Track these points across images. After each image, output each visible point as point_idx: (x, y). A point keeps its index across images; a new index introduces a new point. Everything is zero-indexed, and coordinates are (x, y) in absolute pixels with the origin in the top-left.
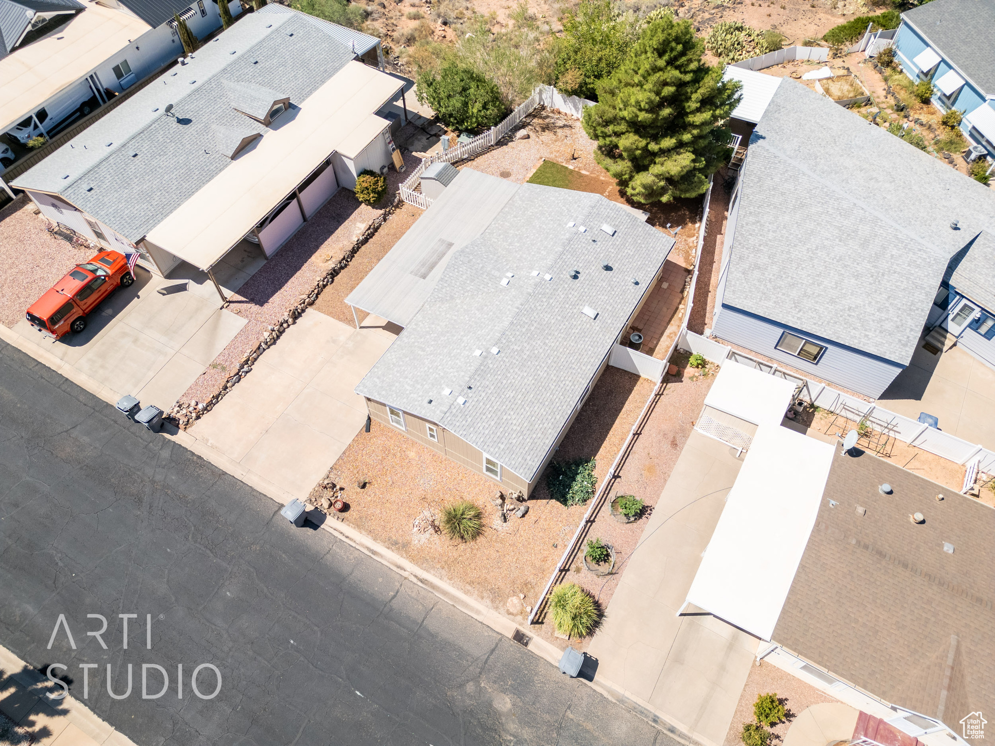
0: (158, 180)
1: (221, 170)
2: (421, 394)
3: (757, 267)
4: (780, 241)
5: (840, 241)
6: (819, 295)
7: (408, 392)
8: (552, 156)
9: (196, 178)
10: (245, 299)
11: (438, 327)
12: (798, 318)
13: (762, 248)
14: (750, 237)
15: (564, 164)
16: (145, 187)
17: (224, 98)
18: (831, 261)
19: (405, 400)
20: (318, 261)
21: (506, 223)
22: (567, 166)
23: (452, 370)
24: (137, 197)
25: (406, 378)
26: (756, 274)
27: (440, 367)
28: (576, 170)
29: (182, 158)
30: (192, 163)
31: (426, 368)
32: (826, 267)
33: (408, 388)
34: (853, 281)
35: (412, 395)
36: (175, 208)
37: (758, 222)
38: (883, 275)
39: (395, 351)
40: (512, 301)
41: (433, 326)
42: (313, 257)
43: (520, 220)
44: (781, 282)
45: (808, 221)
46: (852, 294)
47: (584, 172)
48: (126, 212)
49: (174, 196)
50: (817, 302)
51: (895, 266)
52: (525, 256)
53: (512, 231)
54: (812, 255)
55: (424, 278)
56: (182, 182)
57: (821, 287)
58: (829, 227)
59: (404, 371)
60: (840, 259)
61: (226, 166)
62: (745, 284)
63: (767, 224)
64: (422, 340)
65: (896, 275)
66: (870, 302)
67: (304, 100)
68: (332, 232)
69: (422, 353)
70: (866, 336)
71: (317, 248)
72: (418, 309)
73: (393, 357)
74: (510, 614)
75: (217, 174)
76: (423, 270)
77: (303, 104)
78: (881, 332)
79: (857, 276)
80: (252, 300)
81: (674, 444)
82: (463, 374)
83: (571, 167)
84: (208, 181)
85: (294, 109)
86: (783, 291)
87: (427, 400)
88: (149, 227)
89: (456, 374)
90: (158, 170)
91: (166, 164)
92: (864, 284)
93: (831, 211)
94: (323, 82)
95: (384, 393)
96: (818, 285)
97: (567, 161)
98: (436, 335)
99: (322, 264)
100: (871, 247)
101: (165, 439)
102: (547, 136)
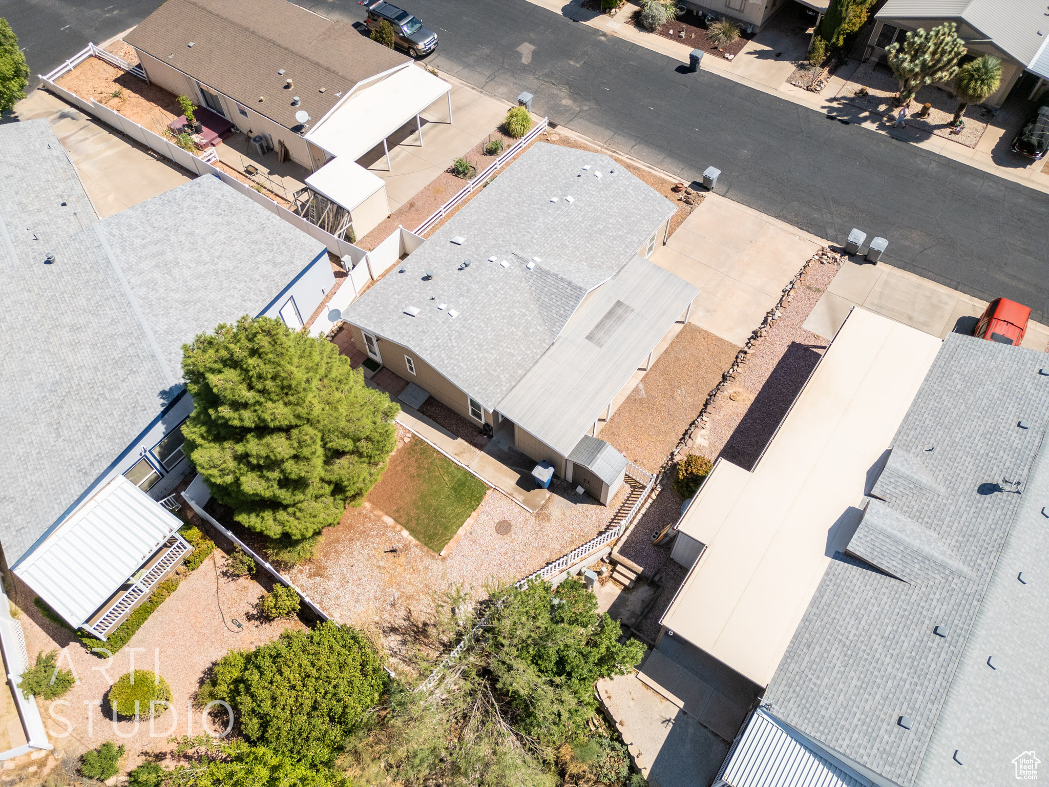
0: (970, 402)
1: (899, 432)
2: (620, 182)
3: (275, 264)
4: (236, 279)
5: (179, 263)
6: (236, 230)
7: (631, 188)
8: (427, 561)
9: (926, 415)
10: (815, 350)
11: (605, 241)
12: (269, 220)
13: (258, 278)
14: (263, 290)
15: (414, 541)
16: (980, 390)
17: (953, 543)
18: (203, 251)
19: (633, 181)
20: (745, 394)
21: (524, 349)
22: (411, 538)
23: (594, 193)
24: (981, 377)
25: (632, 201)
26: (280, 259)
27: (604, 199)
28: (399, 527)
29: (959, 436)
30: (941, 432)
31: (616, 203)
32: (212, 247)
33: (631, 192)
34: (197, 231)
35: (627, 183)
36: (928, 376)
37: (245, 301)
38: (167, 229)
39: (644, 231)
40: (532, 242)
41: (610, 244)
42: (752, 398)
43: (507, 347)
44: (262, 247)
45: (194, 287)
46: (208, 223)
47: (389, 521)
48: (981, 359)
49: (940, 389)
50: (244, 226)
51: (149, 231)
52: (511, 293)
53: (520, 334)
54: (216, 259)
55: (619, 302)
56: (939, 406)
57: (229, 235)
58: (178, 277)
59: (635, 208)
60: (193, 249)
61: (895, 440)
62: (296, 254)
63: (236, 296)
64: (620, 233)
65: (155, 225)
66: (198, 215)
67: (827, 574)
68: (736, 432)
69: (620, 220)
70: (223, 196)
71: (751, 410)
72: (625, 269)
73: (646, 226)
74: (559, 135)
75: (902, 426)
76: (620, 311)
77: (826, 566)
78: (209, 195)
79: (192, 234)
80: (806, 349)
81: (412, 205)
82: (584, 186)
83: (405, 533)
84: (907, 416)
85: (837, 552)
86: (266, 240)
87: (615, 174)
88: (945, 350)
89: (590, 188)
90: (979, 414)
91: (974, 423)
92: (190, 227)
93: (162, 290)
94: (806, 619)
95: (652, 195)
96: (231, 237)
97: (407, 547)
98: (607, 233)
99: (741, 390)
100: (155, 251)
101: (837, 243)
102: (422, 612)
